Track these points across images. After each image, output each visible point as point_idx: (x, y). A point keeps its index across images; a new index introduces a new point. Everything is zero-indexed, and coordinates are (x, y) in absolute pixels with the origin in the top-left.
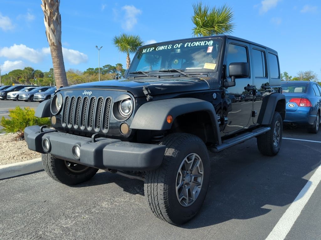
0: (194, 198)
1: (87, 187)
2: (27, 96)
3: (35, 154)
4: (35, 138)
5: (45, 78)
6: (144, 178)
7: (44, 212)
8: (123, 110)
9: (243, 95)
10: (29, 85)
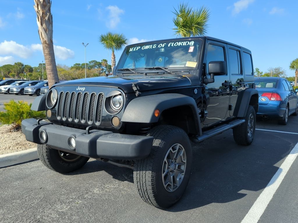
0: (178, 184)
1: (79, 175)
2: (18, 89)
3: (29, 145)
4: (32, 130)
5: (34, 73)
6: (132, 166)
7: (40, 198)
8: (115, 105)
9: (220, 90)
10: (19, 79)
